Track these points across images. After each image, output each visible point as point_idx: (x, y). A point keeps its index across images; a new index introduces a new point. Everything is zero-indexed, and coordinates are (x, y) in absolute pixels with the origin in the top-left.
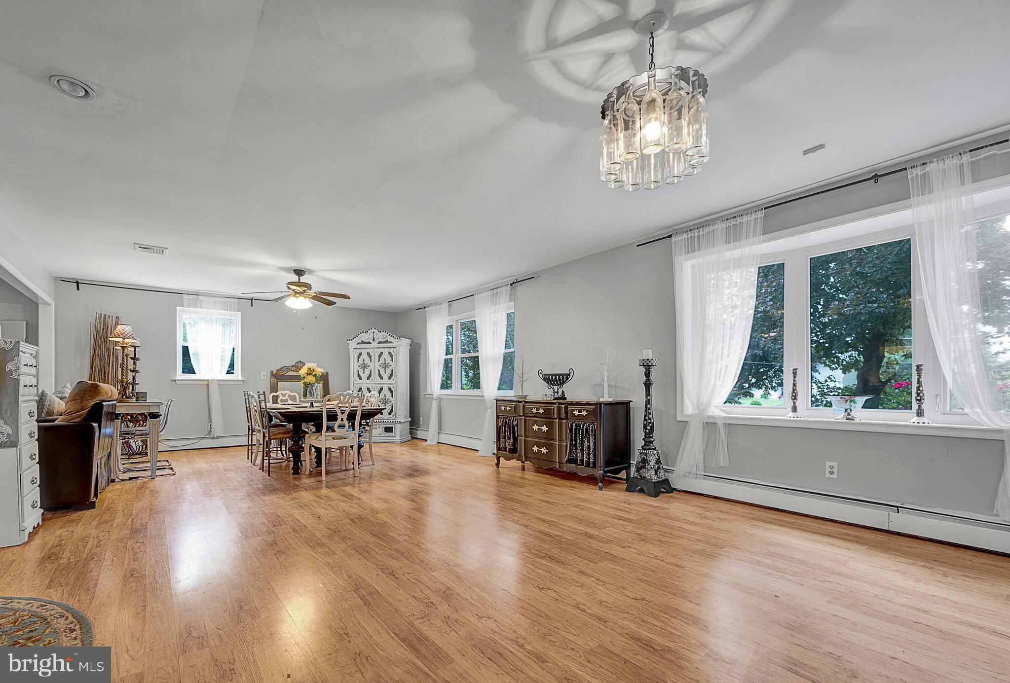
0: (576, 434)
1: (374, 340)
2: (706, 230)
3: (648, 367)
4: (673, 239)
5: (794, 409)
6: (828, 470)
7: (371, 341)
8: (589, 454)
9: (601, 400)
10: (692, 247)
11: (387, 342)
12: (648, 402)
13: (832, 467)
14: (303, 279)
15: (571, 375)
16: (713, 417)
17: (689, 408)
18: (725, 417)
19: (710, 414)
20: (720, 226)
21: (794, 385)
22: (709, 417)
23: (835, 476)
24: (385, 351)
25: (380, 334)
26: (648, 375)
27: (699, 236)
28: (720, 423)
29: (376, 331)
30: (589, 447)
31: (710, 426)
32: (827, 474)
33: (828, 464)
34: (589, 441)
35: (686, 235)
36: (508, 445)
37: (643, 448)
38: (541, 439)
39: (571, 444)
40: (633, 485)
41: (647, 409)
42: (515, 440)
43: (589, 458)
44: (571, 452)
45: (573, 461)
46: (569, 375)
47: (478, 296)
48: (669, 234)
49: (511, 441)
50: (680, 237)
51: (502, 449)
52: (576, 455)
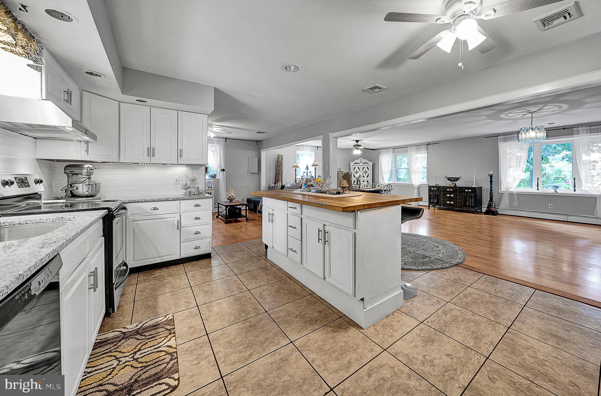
0: (466, 197)
1: (361, 162)
2: (511, 136)
3: (491, 177)
4: (499, 137)
5: (538, 189)
6: (550, 206)
7: (360, 163)
9: (473, 186)
10: (505, 140)
11: (366, 163)
12: (491, 187)
13: (551, 205)
14: (359, 143)
15: (460, 178)
16: (512, 192)
17: (503, 189)
18: (516, 192)
19: (511, 191)
20: (516, 135)
21: (538, 182)
22: (511, 192)
23: (552, 208)
24: (366, 167)
25: (364, 160)
26: (491, 179)
27: (508, 137)
28: (515, 193)
29: (362, 159)
30: (472, 201)
31: (511, 194)
32: (549, 207)
33: (550, 204)
34: (472, 199)
35: (503, 137)
36: (435, 201)
37: (489, 201)
38: (450, 199)
39: (464, 200)
40: (487, 213)
41: (491, 190)
42: (438, 200)
43: (472, 205)
44: (464, 203)
45: (466, 206)
46: (459, 178)
47: (410, 148)
48: (497, 135)
49: (437, 200)
50: (501, 137)
51: (432, 203)
52: (466, 204)
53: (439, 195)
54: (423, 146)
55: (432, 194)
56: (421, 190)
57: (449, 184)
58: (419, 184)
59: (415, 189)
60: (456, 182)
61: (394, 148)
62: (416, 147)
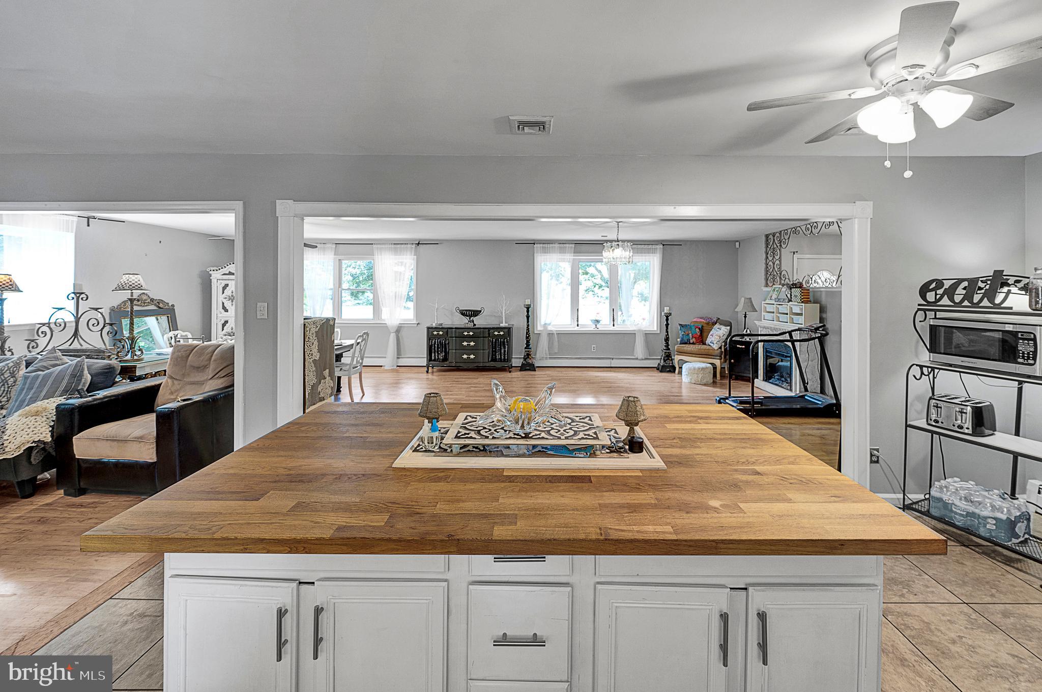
0: (495, 344)
2: (551, 245)
3: (528, 308)
4: (535, 246)
5: (578, 325)
8: (505, 355)
9: (502, 325)
10: (545, 251)
12: (528, 326)
15: (482, 311)
16: (551, 331)
17: (539, 328)
19: (549, 329)
20: (557, 245)
23: (595, 351)
26: (528, 311)
27: (548, 247)
28: (555, 332)
30: (505, 351)
31: (550, 335)
32: (592, 350)
33: (593, 346)
34: (505, 348)
35: (541, 245)
36: (441, 356)
37: (526, 348)
38: (469, 350)
39: (493, 351)
40: (524, 368)
41: (528, 329)
42: (446, 354)
43: (504, 357)
44: (493, 355)
45: (494, 360)
46: (480, 311)
47: (379, 246)
48: (533, 243)
49: (443, 354)
50: (539, 245)
51: (435, 360)
52: (496, 357)
53: (448, 343)
54: (409, 246)
55: (435, 344)
56: (403, 333)
57: (463, 321)
58: (398, 322)
59: (390, 333)
60: (475, 319)
61: (338, 243)
62: (393, 246)
